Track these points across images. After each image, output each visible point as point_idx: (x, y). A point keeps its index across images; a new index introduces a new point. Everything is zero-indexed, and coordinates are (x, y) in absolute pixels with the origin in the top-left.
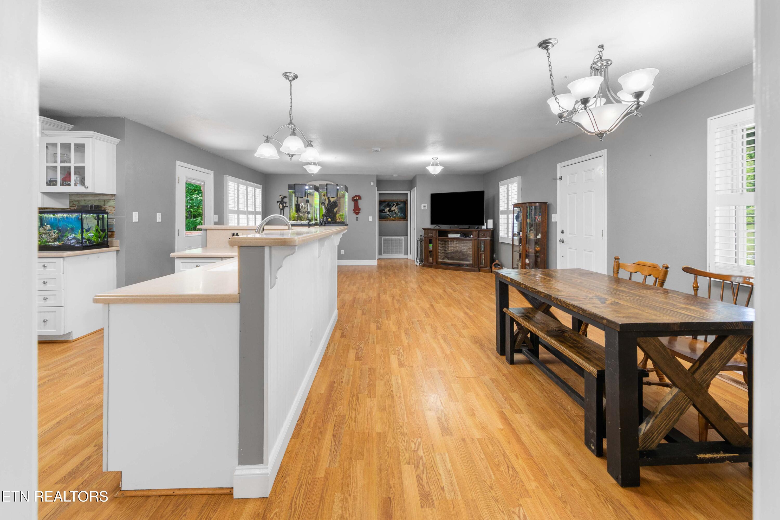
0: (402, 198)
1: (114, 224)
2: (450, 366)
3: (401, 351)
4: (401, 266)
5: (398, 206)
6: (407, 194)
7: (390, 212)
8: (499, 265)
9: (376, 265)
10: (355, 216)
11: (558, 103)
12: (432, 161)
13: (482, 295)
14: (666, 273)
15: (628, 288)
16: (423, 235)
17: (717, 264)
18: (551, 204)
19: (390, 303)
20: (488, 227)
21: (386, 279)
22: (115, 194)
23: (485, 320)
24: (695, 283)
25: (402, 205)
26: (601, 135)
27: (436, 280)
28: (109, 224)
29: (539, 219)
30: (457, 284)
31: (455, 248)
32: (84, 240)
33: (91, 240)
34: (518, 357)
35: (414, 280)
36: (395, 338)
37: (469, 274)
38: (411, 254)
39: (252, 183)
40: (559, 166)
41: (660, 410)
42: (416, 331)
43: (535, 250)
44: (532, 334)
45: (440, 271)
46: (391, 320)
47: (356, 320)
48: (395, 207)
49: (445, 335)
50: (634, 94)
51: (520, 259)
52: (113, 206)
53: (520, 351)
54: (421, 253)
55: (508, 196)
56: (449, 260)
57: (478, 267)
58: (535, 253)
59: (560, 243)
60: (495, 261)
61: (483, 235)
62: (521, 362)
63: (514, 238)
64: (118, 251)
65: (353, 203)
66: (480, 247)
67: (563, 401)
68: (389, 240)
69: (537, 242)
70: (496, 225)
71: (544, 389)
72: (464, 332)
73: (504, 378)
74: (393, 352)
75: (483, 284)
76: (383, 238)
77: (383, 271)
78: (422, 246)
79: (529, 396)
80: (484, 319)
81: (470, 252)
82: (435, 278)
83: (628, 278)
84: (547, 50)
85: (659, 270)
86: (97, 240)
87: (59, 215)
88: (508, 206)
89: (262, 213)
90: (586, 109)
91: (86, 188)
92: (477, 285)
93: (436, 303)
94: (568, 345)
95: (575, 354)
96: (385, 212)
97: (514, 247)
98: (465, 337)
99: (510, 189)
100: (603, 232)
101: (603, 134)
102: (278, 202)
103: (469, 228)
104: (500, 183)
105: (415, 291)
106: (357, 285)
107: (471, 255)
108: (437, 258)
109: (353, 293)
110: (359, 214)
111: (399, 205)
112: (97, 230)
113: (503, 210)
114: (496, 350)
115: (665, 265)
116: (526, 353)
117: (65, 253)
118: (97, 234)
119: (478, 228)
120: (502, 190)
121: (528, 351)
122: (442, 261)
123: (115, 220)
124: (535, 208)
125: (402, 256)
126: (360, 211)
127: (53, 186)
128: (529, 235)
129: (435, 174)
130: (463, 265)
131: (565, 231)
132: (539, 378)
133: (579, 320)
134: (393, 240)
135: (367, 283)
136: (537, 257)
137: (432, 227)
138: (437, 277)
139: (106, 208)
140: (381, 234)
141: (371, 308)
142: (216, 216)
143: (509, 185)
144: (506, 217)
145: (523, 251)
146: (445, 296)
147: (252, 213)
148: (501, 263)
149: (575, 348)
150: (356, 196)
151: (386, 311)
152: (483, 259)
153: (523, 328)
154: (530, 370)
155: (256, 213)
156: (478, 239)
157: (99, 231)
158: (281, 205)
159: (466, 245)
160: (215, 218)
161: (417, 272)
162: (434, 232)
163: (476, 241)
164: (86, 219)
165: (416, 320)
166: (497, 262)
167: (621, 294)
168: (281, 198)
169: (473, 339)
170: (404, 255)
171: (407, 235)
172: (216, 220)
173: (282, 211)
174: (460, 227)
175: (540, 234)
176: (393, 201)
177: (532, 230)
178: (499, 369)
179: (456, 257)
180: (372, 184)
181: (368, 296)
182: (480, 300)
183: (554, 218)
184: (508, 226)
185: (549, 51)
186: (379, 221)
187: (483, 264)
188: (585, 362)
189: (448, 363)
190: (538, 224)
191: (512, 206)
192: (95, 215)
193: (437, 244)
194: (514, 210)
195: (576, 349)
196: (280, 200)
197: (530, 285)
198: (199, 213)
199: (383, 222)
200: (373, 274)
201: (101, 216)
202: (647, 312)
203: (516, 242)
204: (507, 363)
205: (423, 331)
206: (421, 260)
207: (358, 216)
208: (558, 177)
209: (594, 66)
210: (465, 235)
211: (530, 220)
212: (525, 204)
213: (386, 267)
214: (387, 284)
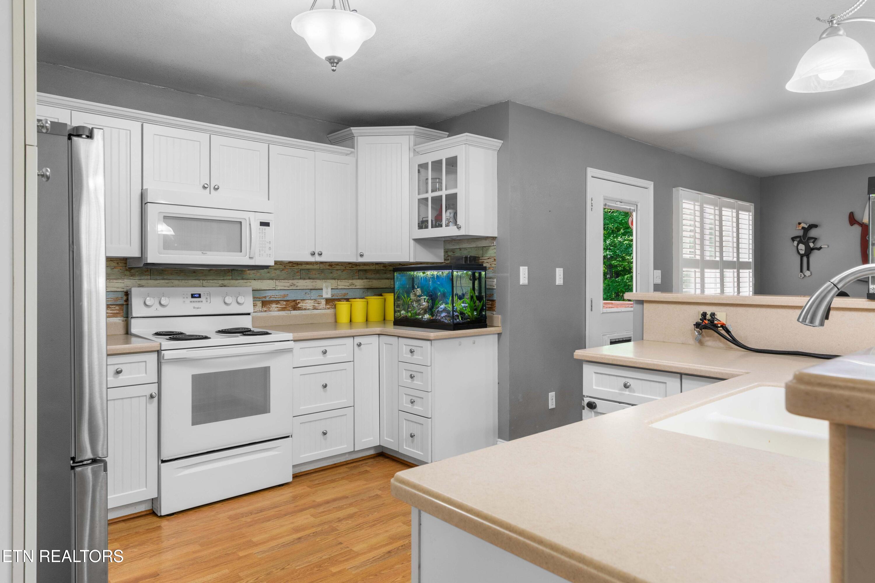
1: (495, 287)
22: (496, 235)
28: (487, 287)
32: (456, 314)
33: (464, 314)
39: (732, 201)
52: (493, 257)
64: (499, 334)
86: (472, 314)
87: (429, 273)
89: (752, 265)
91: (459, 228)
102: (793, 239)
112: (472, 297)
117: (433, 334)
118: (472, 303)
123: (495, 280)
127: (425, 228)
139: (485, 261)
142: (658, 273)
147: (730, 265)
155: (739, 265)
157: (475, 298)
158: (802, 247)
160: (657, 276)
164: (459, 279)
168: (803, 228)
172: (659, 281)
173: (805, 259)
192: (470, 273)
196: (801, 233)
198: (624, 267)
201: (477, 275)
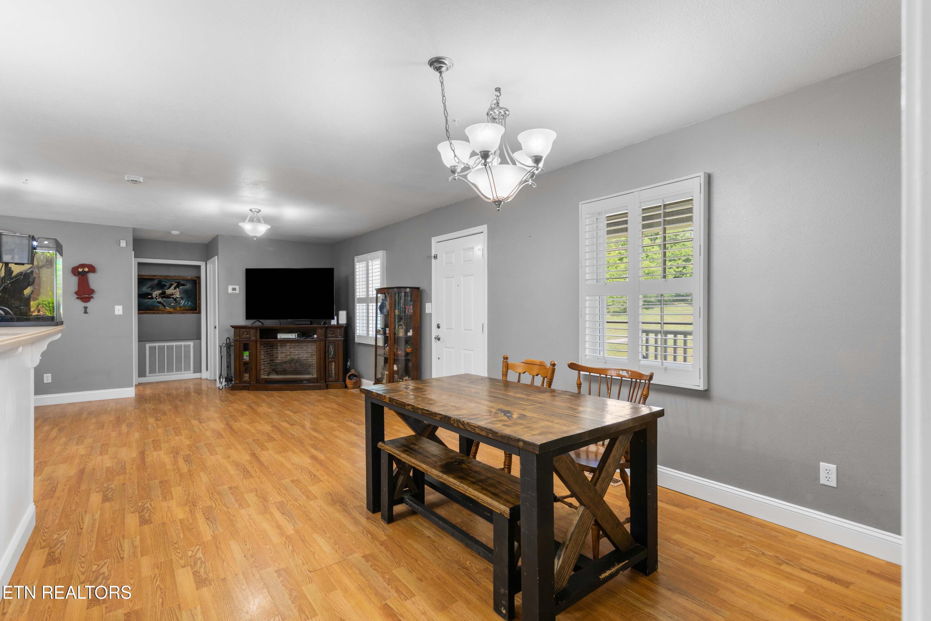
0: (190, 274)
2: (296, 555)
3: (200, 555)
4: (188, 394)
5: (181, 287)
6: (199, 267)
7: (162, 298)
8: (356, 376)
9: (134, 396)
10: (81, 305)
11: (453, 151)
12: (251, 214)
13: (335, 425)
14: (553, 371)
15: (525, 394)
16: (232, 338)
17: (587, 357)
18: (424, 290)
19: (169, 467)
20: (340, 322)
21: (157, 420)
23: (344, 462)
24: (579, 380)
25: (189, 286)
26: (498, 202)
27: (259, 411)
29: (410, 310)
30: (294, 413)
31: (289, 355)
34: (398, 508)
35: (216, 415)
36: (184, 533)
37: (312, 393)
38: (207, 369)
40: (434, 240)
41: (569, 538)
42: (228, 508)
43: (406, 352)
44: (416, 471)
45: (263, 395)
46: (172, 499)
47: (88, 515)
48: (175, 288)
49: (282, 503)
50: (534, 158)
51: (385, 366)
53: (401, 501)
54: (228, 367)
55: (368, 277)
56: (278, 374)
57: (325, 381)
58: (405, 356)
59: (436, 341)
60: (350, 371)
61: (333, 334)
62: (402, 516)
63: (378, 336)
65: (74, 280)
66: (328, 351)
67: (460, 557)
68: (162, 349)
69: (408, 341)
70: (351, 318)
71: (435, 547)
72: (314, 489)
73: (382, 548)
74: (182, 562)
75: (335, 406)
76: (148, 345)
77: (149, 406)
78: (229, 355)
79: (419, 565)
80: (342, 461)
81: (314, 361)
82: (255, 407)
83: (516, 380)
84: (440, 72)
85: (546, 368)
88: (368, 291)
90: (486, 165)
92: (326, 409)
93: (262, 449)
94: (470, 481)
95: (481, 492)
96: (152, 298)
97: (378, 349)
98: (316, 498)
99: (370, 268)
100: (483, 325)
101: (501, 202)
103: (311, 324)
104: (356, 259)
105: (219, 435)
106: (88, 441)
107: (314, 364)
108: (258, 373)
109: (77, 461)
110: (92, 300)
111: (183, 285)
113: (361, 297)
114: (366, 506)
115: (553, 362)
116: (410, 502)
119: (325, 323)
120: (360, 268)
121: (411, 498)
122: (266, 377)
124: (405, 296)
125: (190, 375)
126: (94, 295)
128: (398, 331)
129: (255, 237)
130: (301, 381)
131: (441, 326)
132: (428, 533)
133: (468, 439)
134: (170, 348)
135: (113, 434)
136: (407, 361)
137: (249, 323)
138: (259, 405)
140: (143, 338)
141: (124, 484)
143: (370, 261)
144: (365, 307)
145: (390, 354)
146: (277, 435)
148: (358, 373)
149: (478, 483)
150: (83, 266)
151: (161, 482)
152: (333, 369)
153: (405, 467)
154: (414, 524)
156: (325, 340)
159: (305, 350)
161: (221, 400)
162: (252, 331)
163: (322, 344)
165: (226, 487)
166: (353, 372)
167: (522, 403)
169: (330, 497)
170: (194, 372)
171: (199, 338)
174: (296, 323)
175: (411, 330)
176: (167, 278)
177: (402, 325)
178: (374, 537)
179: (291, 369)
180: (123, 244)
181: (116, 460)
182: (334, 433)
183: (429, 308)
184: (368, 320)
185: (443, 75)
186: (139, 313)
187: (332, 377)
188: (495, 500)
189: (293, 551)
190: (408, 317)
191: (375, 292)
193: (258, 350)
194: (377, 297)
195: (481, 484)
197: (419, 404)
199: (147, 317)
200: (128, 414)
202: (556, 423)
203: (380, 343)
204: (383, 523)
205: (240, 505)
206: (228, 380)
207: (88, 305)
208: (433, 255)
209: (491, 112)
210: (305, 334)
211: (398, 312)
212: (392, 289)
213: (156, 399)
214: (160, 431)
